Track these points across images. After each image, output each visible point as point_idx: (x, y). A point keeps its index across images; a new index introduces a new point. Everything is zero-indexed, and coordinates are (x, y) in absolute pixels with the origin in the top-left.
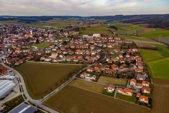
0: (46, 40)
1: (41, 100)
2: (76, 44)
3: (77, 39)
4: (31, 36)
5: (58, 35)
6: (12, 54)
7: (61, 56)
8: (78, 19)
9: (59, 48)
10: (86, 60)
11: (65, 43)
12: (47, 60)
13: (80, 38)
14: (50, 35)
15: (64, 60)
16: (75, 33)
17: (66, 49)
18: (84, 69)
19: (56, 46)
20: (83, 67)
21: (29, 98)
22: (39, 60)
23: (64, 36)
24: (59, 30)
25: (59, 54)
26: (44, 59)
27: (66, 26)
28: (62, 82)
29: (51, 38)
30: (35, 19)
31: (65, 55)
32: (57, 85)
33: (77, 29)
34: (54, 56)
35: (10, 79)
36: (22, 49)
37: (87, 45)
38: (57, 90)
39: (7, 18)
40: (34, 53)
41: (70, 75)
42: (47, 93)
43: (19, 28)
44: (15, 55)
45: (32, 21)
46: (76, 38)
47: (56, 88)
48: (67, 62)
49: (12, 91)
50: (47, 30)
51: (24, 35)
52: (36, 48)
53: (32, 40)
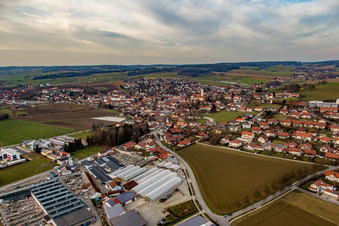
0: (229, 107)
1: (229, 218)
2: (294, 118)
3: (296, 107)
4: (201, 99)
5: (252, 98)
6: (172, 127)
7: (261, 140)
8: (293, 67)
9: (256, 124)
10: (323, 154)
11: (268, 115)
12: (234, 144)
13: (302, 107)
14: (237, 99)
15: (269, 148)
16: (290, 96)
17: (272, 126)
18: (318, 173)
19: (249, 119)
20: (316, 169)
21: (206, 210)
22: (218, 143)
23: (266, 101)
24: (251, 89)
25: (257, 136)
26: (227, 141)
27: (266, 81)
28: (268, 193)
29: (238, 105)
30: (206, 69)
31: (271, 139)
32: (258, 197)
33: (295, 88)
34: (247, 138)
35: (173, 170)
36: (188, 121)
37: (322, 121)
38: (258, 206)
39: (161, 68)
40: (208, 130)
41: (286, 181)
42: (239, 206)
43: (180, 85)
44: (177, 131)
45: (202, 72)
46: (291, 106)
47: (255, 202)
48: (275, 152)
49: (177, 190)
50: (227, 89)
51: (189, 96)
52: (211, 120)
53: (204, 105)
